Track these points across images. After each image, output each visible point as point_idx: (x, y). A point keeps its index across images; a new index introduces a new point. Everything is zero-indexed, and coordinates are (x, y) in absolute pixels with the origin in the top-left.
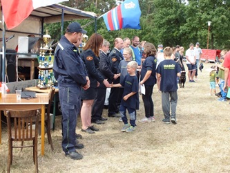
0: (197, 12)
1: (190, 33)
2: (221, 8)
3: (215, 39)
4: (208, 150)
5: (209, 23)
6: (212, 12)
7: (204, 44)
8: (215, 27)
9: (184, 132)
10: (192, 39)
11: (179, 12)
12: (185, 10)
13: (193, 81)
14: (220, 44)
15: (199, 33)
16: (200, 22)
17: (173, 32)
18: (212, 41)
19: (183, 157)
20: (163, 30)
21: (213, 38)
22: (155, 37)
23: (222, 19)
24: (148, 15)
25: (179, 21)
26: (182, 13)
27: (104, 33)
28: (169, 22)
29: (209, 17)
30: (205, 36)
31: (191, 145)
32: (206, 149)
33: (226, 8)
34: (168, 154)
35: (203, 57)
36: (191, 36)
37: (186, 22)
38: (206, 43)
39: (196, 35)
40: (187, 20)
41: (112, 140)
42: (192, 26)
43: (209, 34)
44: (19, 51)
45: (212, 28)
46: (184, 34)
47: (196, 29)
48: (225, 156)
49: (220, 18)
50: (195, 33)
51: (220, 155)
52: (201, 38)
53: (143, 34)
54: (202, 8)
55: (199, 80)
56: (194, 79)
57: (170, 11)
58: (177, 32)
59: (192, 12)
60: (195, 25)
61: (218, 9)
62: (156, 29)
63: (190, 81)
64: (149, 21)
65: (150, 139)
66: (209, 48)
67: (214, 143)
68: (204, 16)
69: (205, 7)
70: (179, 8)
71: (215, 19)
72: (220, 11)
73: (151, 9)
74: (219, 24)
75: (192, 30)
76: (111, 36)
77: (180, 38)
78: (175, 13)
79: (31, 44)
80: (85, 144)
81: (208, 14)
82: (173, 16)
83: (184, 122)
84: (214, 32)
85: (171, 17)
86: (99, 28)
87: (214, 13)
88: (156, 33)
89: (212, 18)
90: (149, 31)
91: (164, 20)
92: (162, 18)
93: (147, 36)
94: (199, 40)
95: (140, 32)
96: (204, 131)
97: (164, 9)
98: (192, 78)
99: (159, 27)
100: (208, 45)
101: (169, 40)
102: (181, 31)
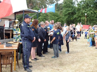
0: (81, 9)
1: (78, 18)
2: (91, 8)
3: (88, 21)
4: (85, 68)
5: (86, 14)
6: (87, 10)
7: (84, 23)
8: (89, 16)
9: (75, 60)
10: (79, 21)
11: (73, 10)
12: (76, 9)
14: (90, 23)
15: (81, 18)
16: (82, 14)
17: (71, 18)
18: (87, 22)
19: (74, 71)
20: (67, 17)
21: (87, 20)
22: (63, 20)
23: (91, 13)
24: (60, 11)
25: (73, 13)
26: (74, 10)
27: (42, 18)
28: (69, 14)
29: (86, 12)
30: (84, 20)
31: (78, 66)
32: (84, 67)
33: (93, 8)
34: (68, 70)
35: (84, 28)
36: (78, 19)
37: (76, 14)
39: (81, 19)
40: (77, 13)
41: (44, 64)
42: (79, 15)
43: (86, 19)
44: (5, 27)
45: (87, 16)
46: (75, 19)
48: (91, 70)
49: (90, 12)
50: (80, 18)
51: (90, 70)
52: (83, 20)
53: (58, 19)
54: (83, 8)
55: (82, 38)
57: (70, 9)
58: (72, 18)
59: (79, 10)
60: (80, 15)
61: (89, 8)
62: (64, 17)
64: (61, 13)
65: (60, 63)
66: (86, 24)
67: (87, 65)
68: (84, 11)
69: (84, 8)
70: (73, 8)
71: (88, 13)
72: (90, 9)
73: (61, 8)
74: (90, 14)
75: (79, 17)
76: (45, 20)
77: (74, 20)
78: (72, 10)
79: (10, 24)
80: (33, 66)
81: (86, 10)
82: (71, 11)
83: (75, 56)
84: (88, 18)
85: (70, 12)
86: (39, 16)
87: (88, 10)
89: (87, 12)
90: (60, 17)
91: (67, 13)
92: (66, 12)
93: (60, 19)
94: (82, 21)
95: (57, 18)
96: (83, 60)
97: (67, 8)
98: (79, 37)
99: (65, 16)
100: (85, 23)
101: (69, 21)
102: (74, 18)
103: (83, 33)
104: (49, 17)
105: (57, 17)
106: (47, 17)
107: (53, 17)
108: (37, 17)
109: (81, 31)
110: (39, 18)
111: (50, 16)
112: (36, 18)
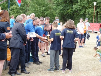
1: (80, 10)
3: (99, 16)
5: (95, 4)
7: (91, 19)
10: (82, 15)
13: (82, 47)
15: (87, 11)
16: (88, 2)
17: (68, 10)
18: (97, 17)
22: (54, 13)
25: (72, 1)
27: (16, 9)
28: (65, 1)
35: (91, 29)
36: (81, 13)
37: (77, 2)
38: (93, 18)
39: (85, 12)
40: (79, 1)
42: (82, 5)
43: (95, 12)
45: (97, 7)
46: (76, 11)
47: (85, 8)
50: (84, 11)
52: (89, 14)
53: (46, 10)
56: (83, 45)
58: (71, 9)
60: (84, 4)
62: (55, 7)
63: (80, 46)
64: (50, 0)
66: (95, 22)
75: (82, 8)
76: (21, 11)
77: (73, 14)
84: (98, 10)
86: (12, 5)
88: (55, 10)
90: (50, 8)
93: (48, 12)
94: (87, 16)
95: (44, 8)
98: (82, 44)
99: (58, 5)
100: (94, 20)
101: (65, 16)
102: (74, 9)
103: (89, 36)
104: (30, 7)
105: (43, 6)
106: (26, 6)
107: (37, 6)
108: (8, 6)
109: (85, 34)
110: (12, 7)
111: (32, 6)
112: (6, 8)
